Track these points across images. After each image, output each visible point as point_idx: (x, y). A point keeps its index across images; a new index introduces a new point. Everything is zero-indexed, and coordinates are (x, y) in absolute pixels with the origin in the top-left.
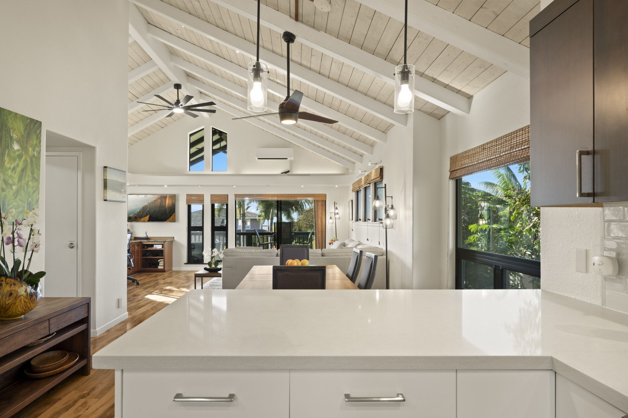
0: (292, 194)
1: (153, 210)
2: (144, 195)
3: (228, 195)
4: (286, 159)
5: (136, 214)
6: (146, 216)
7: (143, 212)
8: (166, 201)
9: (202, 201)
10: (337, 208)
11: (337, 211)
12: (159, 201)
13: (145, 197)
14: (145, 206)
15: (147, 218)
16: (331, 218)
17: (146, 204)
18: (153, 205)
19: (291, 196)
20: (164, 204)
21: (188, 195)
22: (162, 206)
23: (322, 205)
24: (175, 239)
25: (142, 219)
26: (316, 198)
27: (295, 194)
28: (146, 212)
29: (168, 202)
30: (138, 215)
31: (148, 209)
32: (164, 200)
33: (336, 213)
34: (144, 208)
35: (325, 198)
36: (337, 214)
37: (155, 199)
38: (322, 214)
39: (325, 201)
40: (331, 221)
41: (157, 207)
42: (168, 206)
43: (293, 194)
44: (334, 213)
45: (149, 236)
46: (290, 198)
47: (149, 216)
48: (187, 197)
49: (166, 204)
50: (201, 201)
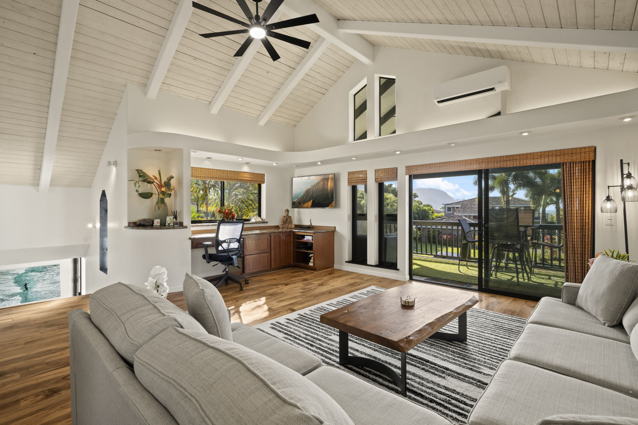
0: (507, 156)
1: (315, 194)
2: (307, 177)
3: (397, 168)
4: (492, 89)
5: (299, 198)
6: (309, 201)
7: (306, 197)
8: (328, 183)
9: (365, 179)
10: (629, 176)
11: (627, 182)
12: (322, 183)
13: (308, 178)
14: (308, 189)
15: (310, 203)
16: (608, 199)
17: (309, 187)
18: (316, 188)
19: (505, 159)
20: (326, 187)
21: (349, 173)
22: (324, 189)
23: (583, 171)
24: (337, 229)
25: (306, 205)
26: (566, 158)
27: (513, 156)
28: (309, 197)
29: (330, 184)
30: (302, 199)
31: (311, 193)
32: (326, 183)
33: (625, 187)
34: (308, 192)
35: (592, 154)
36: (630, 187)
37: (317, 181)
38: (582, 192)
39: (594, 162)
40: (609, 205)
41: (319, 191)
42: (330, 189)
43: (510, 156)
44: (619, 188)
45: (313, 225)
46: (502, 163)
47: (312, 200)
48: (349, 176)
49: (328, 187)
50: (363, 179)
